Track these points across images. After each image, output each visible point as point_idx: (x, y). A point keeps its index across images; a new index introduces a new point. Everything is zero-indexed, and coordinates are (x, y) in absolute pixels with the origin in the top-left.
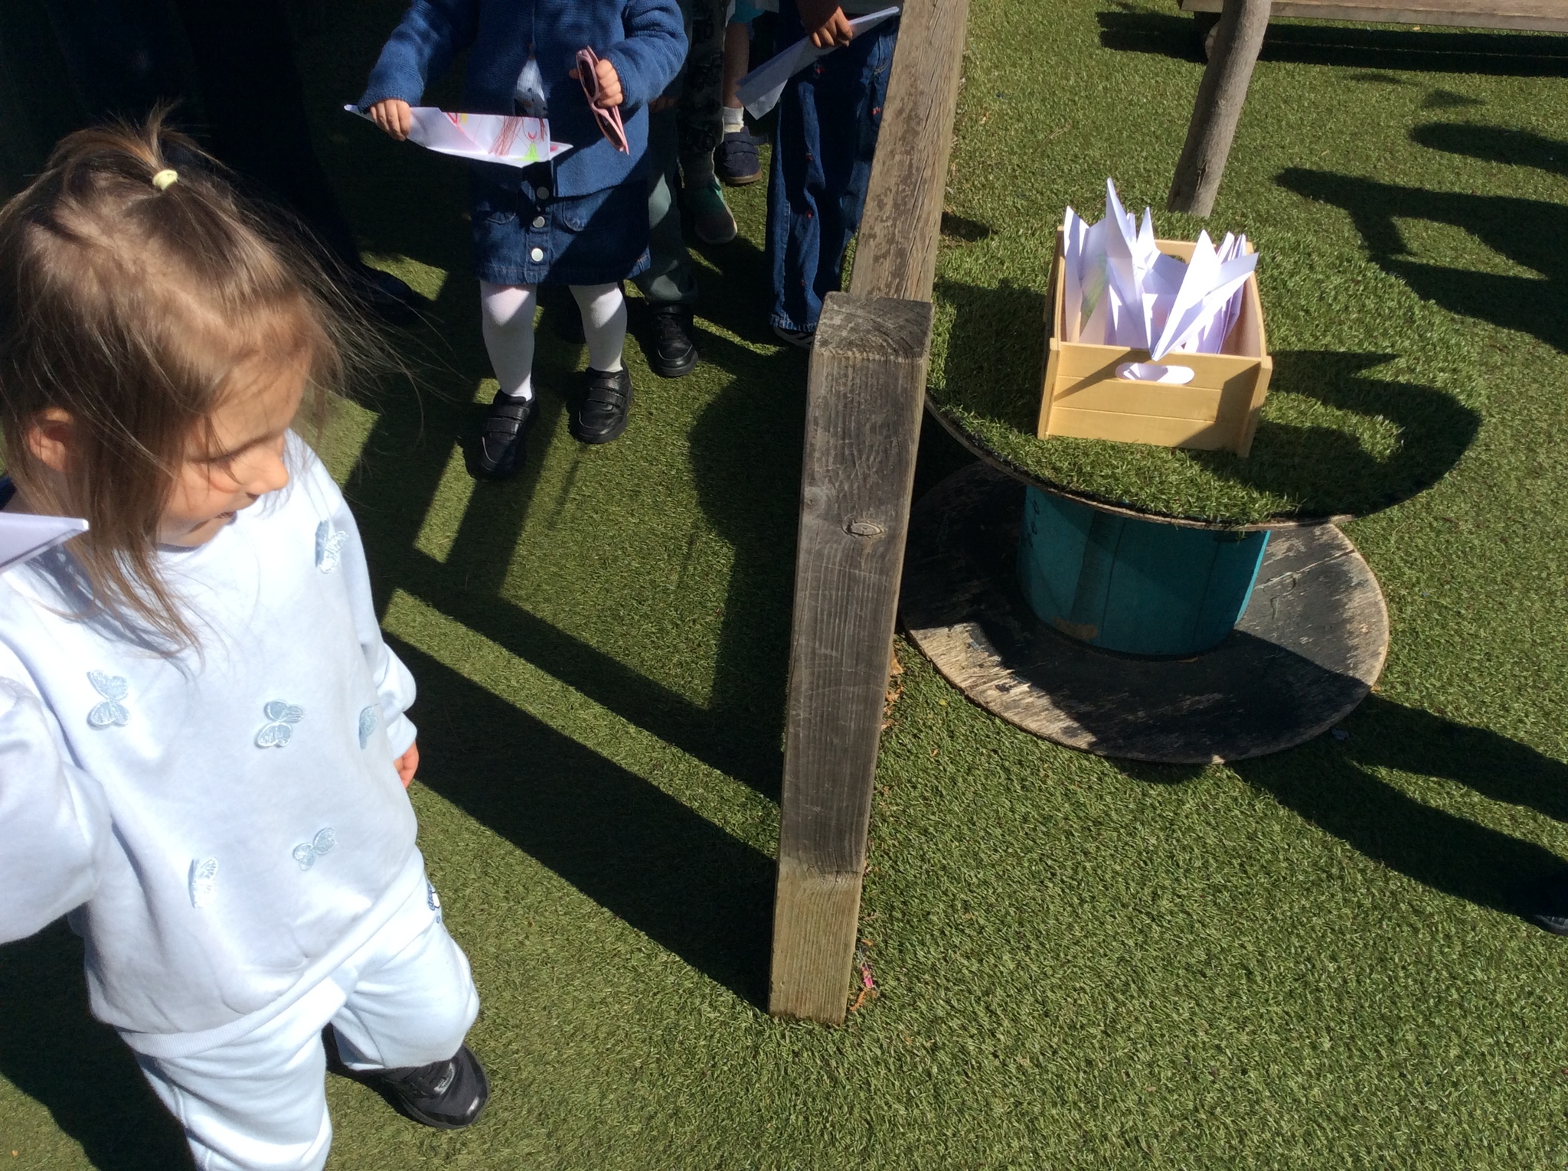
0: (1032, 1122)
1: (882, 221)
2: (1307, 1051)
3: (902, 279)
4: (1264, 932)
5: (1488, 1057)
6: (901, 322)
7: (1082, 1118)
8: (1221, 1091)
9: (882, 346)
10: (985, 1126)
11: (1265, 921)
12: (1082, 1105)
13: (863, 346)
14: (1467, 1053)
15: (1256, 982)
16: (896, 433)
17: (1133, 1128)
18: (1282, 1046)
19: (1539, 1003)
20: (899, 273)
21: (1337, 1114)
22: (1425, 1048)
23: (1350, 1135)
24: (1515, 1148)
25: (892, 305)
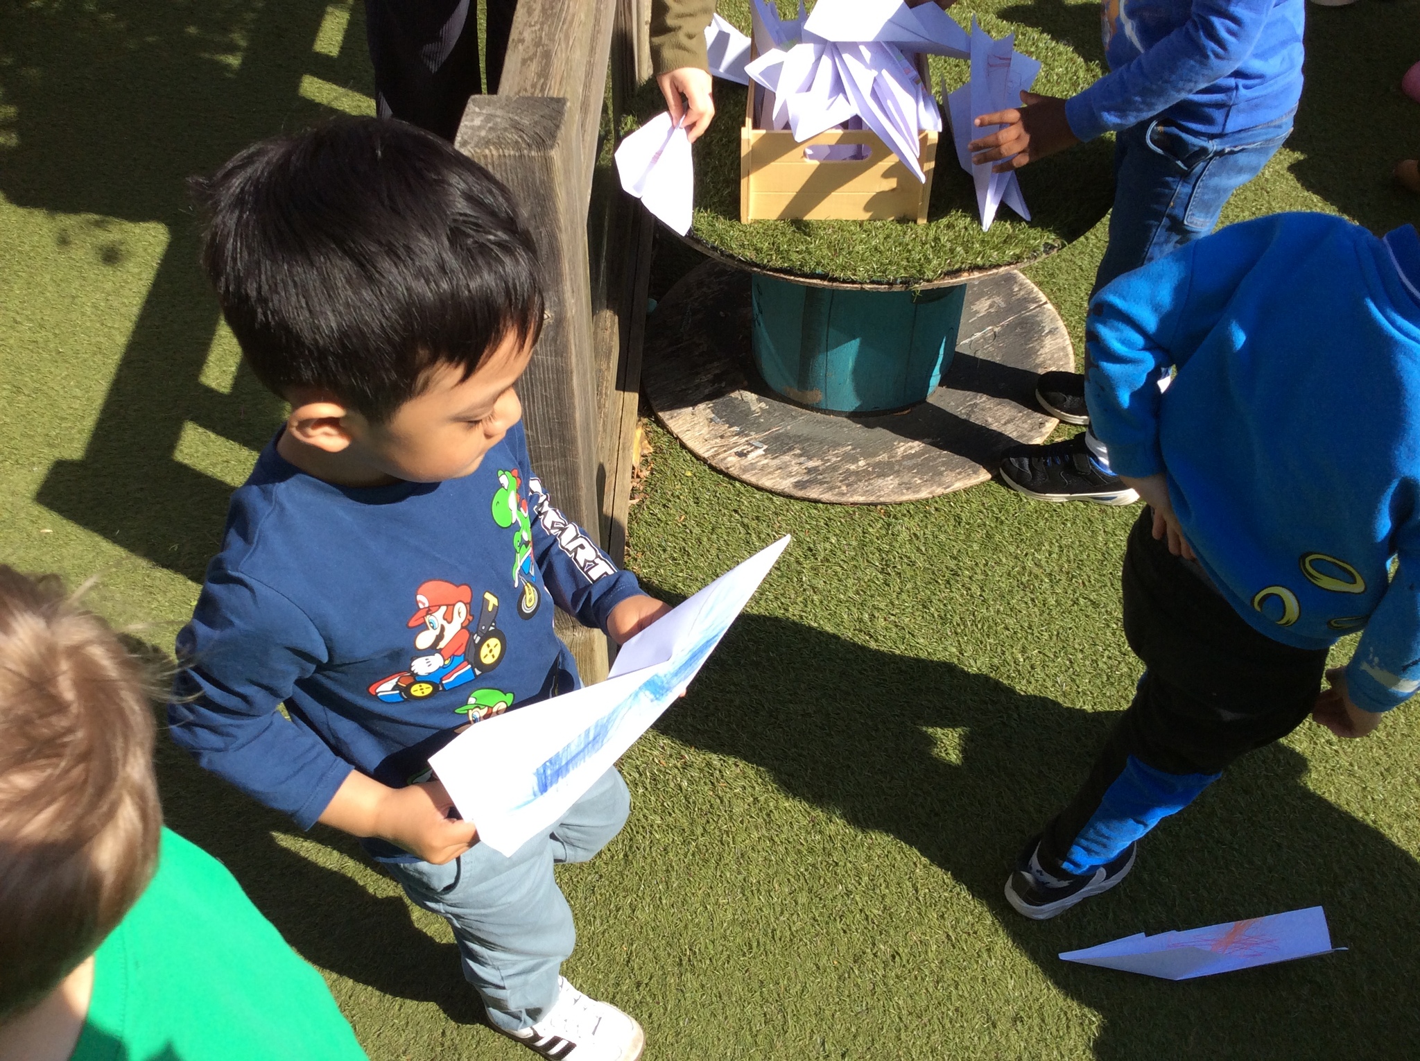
1: (531, 26)
3: (546, 79)
6: (536, 118)
9: (517, 142)
13: (499, 144)
20: (544, 73)
25: (528, 103)
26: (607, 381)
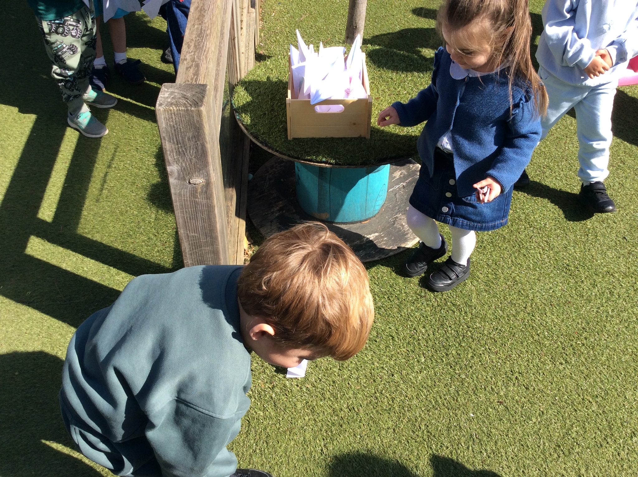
0: (313, 409)
1: (189, 53)
2: (416, 363)
3: (198, 76)
4: (398, 321)
5: (482, 355)
6: (194, 93)
7: (332, 404)
8: (384, 384)
9: (185, 104)
10: (295, 413)
11: (398, 317)
12: (332, 399)
13: (177, 105)
14: (475, 355)
15: (395, 341)
16: (199, 140)
17: (353, 403)
18: (407, 363)
19: (500, 332)
20: (197, 74)
21: (428, 386)
22: (459, 355)
23: (434, 392)
24: (493, 387)
25: (190, 86)
26: (231, 211)
